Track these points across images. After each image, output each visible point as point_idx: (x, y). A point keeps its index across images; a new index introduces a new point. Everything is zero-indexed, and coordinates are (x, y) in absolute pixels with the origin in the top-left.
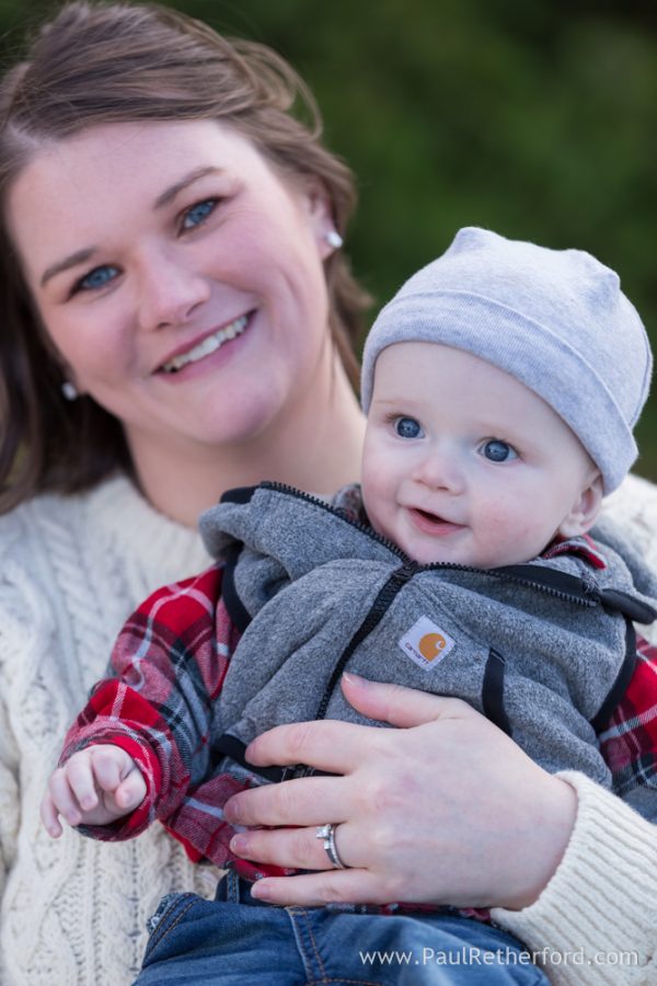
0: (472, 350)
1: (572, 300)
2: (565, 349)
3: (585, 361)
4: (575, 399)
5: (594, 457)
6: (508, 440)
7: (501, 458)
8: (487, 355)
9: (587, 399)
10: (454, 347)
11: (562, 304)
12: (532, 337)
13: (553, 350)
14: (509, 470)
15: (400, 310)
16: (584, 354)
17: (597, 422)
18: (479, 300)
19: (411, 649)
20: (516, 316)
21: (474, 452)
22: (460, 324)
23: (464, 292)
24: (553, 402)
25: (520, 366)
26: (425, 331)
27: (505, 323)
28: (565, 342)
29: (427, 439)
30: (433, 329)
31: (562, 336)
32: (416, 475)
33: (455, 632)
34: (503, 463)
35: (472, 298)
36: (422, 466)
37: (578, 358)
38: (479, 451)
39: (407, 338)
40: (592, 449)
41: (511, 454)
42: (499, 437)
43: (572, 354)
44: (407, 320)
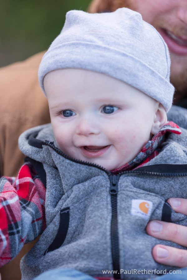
0: (81, 67)
1: (122, 32)
2: (124, 55)
3: (134, 57)
4: (135, 76)
5: (154, 98)
6: (112, 104)
7: (112, 111)
8: (89, 67)
9: (140, 74)
10: (74, 68)
11: (118, 35)
12: (107, 54)
13: (118, 57)
14: (117, 115)
15: (49, 57)
16: (133, 54)
17: (149, 82)
18: (80, 44)
19: (138, 212)
20: (98, 47)
21: (99, 113)
22: (74, 57)
23: (74, 42)
24: (125, 80)
25: (105, 69)
26: (59, 64)
27: (94, 51)
28: (123, 52)
29: (78, 115)
30: (63, 62)
31: (121, 49)
32: (78, 131)
33: (149, 197)
34: (113, 113)
35: (77, 44)
36: (79, 126)
37: (131, 57)
38: (102, 112)
39: (53, 69)
40: (152, 95)
41: (115, 109)
42: (107, 103)
43: (127, 56)
44: (51, 61)
